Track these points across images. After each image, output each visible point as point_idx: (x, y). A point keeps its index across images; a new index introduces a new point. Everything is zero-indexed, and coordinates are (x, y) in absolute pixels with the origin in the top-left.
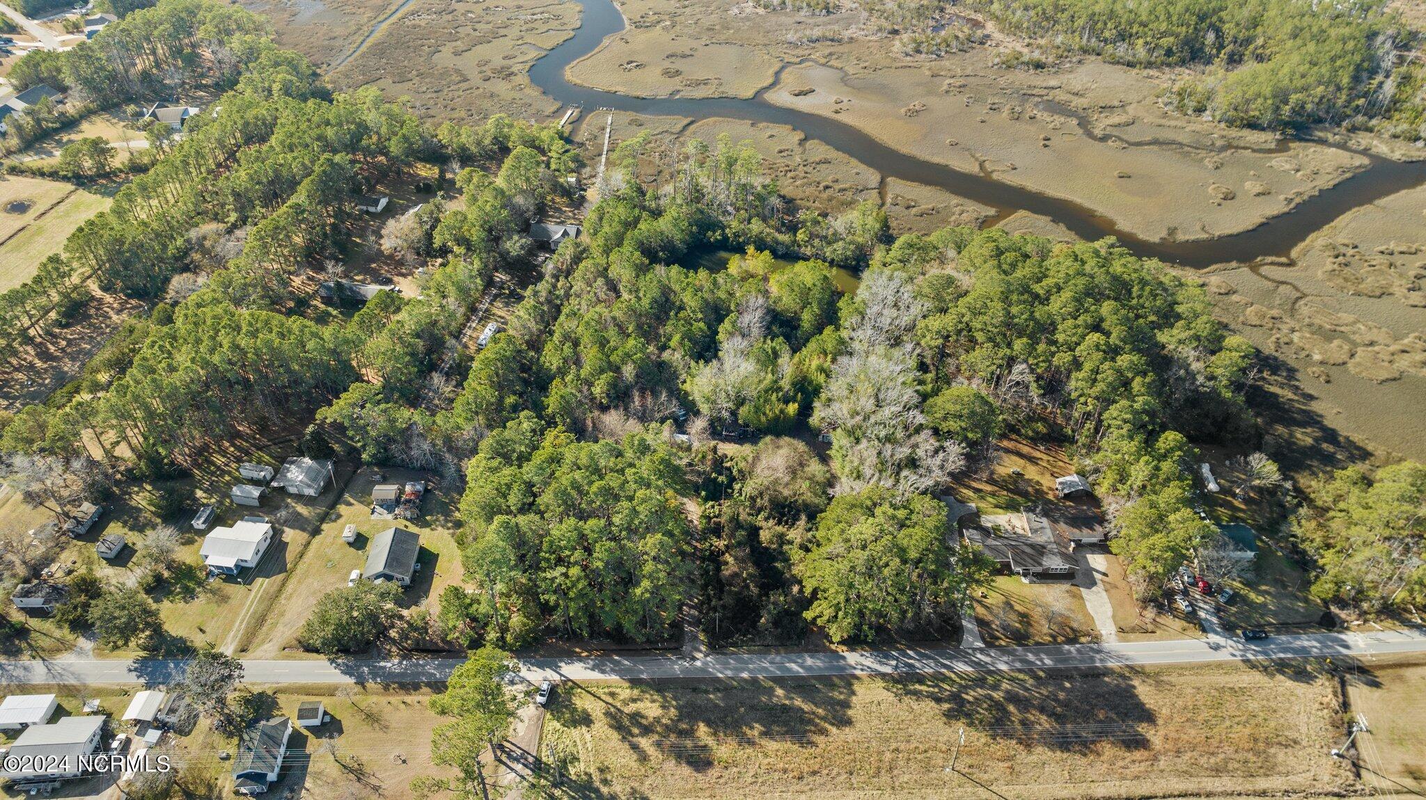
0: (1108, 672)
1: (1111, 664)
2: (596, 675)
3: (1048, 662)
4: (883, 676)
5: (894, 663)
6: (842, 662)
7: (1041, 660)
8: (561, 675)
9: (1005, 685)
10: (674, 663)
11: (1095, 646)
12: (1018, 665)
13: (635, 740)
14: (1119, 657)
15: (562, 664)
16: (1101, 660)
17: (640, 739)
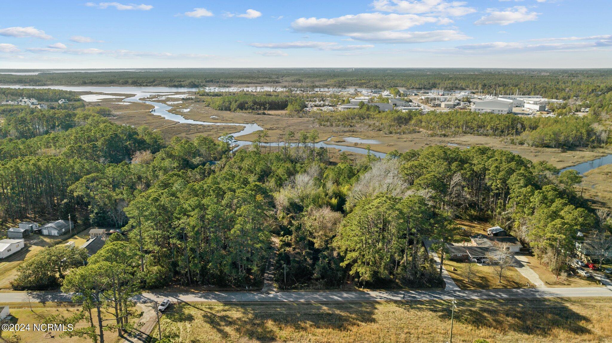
0: (545, 300)
1: (546, 297)
2: (203, 300)
3: (504, 296)
4: (396, 302)
5: (402, 296)
6: (367, 296)
7: (500, 295)
8: (178, 299)
9: (478, 305)
10: (255, 295)
11: (533, 289)
12: (485, 297)
13: (222, 328)
14: (551, 294)
15: (180, 295)
16: (540, 295)
17: (225, 327)
